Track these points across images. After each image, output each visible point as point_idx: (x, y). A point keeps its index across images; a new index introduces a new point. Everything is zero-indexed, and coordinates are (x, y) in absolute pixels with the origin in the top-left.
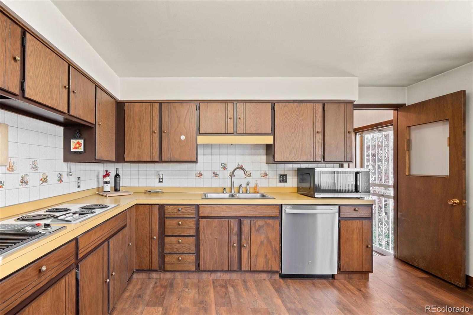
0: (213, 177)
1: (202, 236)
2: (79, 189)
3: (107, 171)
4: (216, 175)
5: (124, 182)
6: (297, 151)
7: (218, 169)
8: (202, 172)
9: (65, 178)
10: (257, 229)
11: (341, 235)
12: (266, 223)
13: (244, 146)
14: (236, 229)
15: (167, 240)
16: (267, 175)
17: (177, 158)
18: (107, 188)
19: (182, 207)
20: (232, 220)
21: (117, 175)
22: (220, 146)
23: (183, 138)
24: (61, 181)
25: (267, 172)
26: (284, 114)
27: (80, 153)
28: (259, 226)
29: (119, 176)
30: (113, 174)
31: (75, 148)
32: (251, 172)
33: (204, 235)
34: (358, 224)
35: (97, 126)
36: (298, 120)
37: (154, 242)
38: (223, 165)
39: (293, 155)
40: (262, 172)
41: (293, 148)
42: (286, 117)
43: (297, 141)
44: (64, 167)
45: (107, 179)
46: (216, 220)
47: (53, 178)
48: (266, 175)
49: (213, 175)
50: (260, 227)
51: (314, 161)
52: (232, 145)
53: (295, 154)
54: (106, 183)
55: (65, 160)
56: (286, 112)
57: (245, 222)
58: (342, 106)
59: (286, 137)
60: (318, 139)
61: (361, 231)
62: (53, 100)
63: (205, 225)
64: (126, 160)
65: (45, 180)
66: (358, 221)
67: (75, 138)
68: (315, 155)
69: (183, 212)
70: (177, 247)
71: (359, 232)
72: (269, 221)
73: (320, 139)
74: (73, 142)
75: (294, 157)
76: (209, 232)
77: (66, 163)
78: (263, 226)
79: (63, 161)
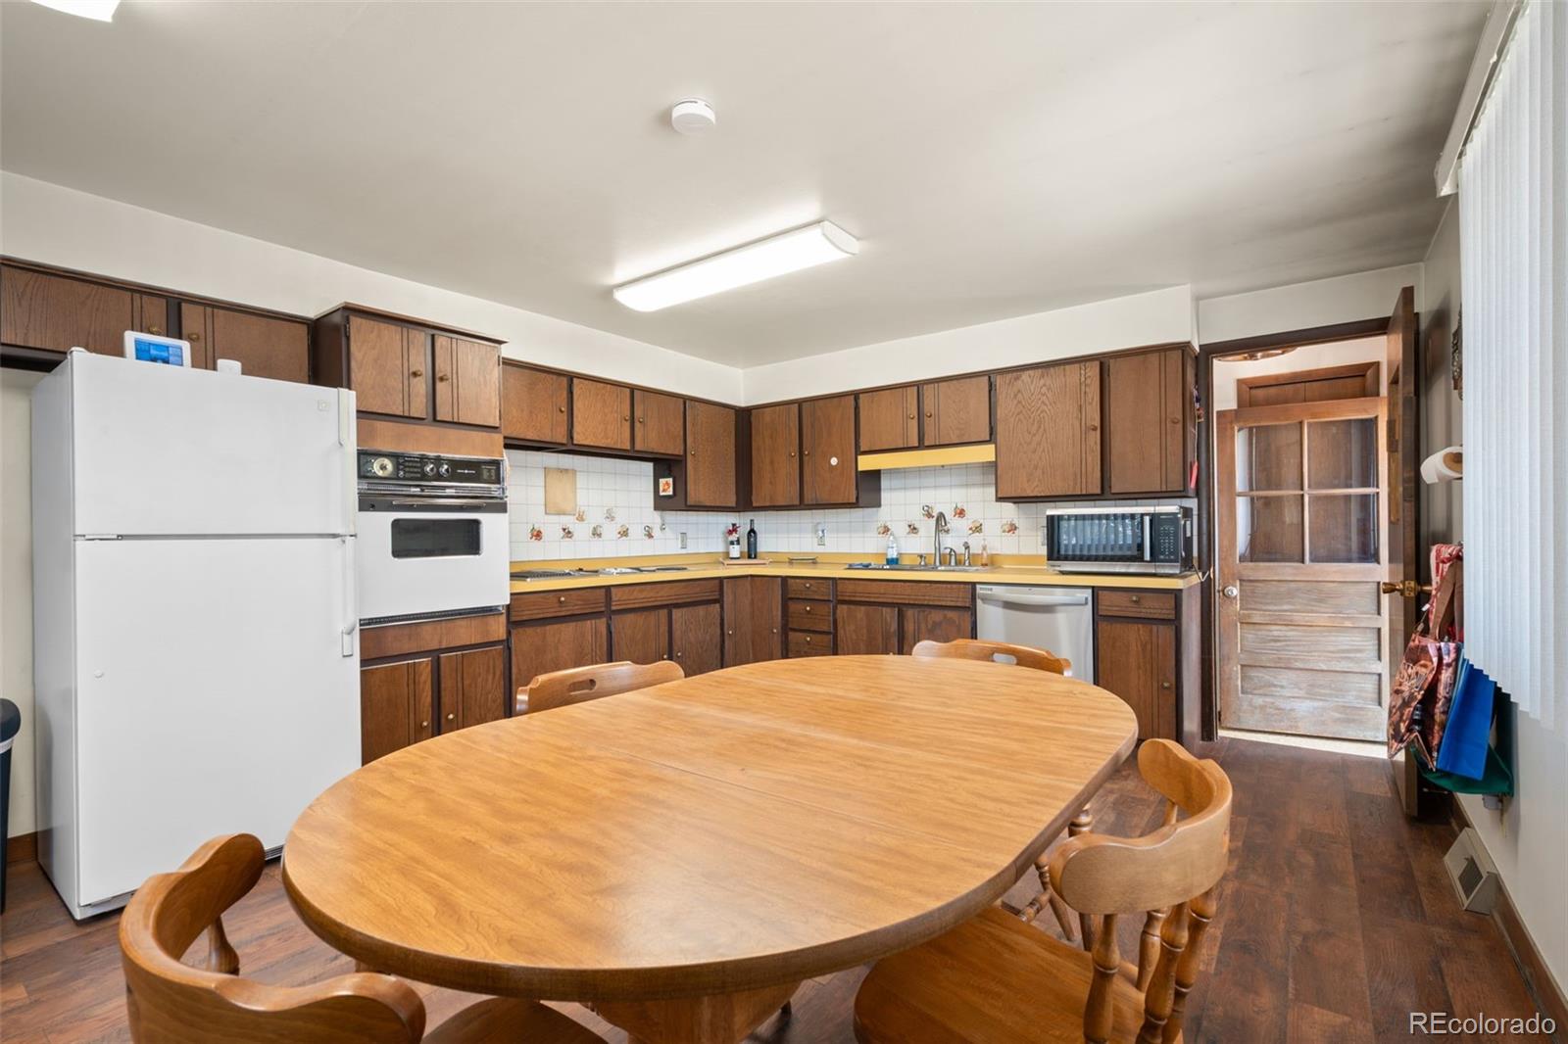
0: (909, 533)
1: (841, 632)
2: (684, 551)
3: (734, 525)
4: (913, 529)
5: (764, 545)
6: (1043, 473)
7: (916, 516)
8: (889, 524)
9: (656, 532)
10: (929, 626)
11: (1101, 653)
12: (945, 616)
13: (967, 466)
14: (894, 627)
15: (792, 635)
16: (1016, 528)
17: (825, 498)
18: (735, 551)
19: (812, 582)
20: (888, 610)
21: (752, 531)
22: (921, 471)
23: (834, 461)
24: (650, 536)
25: (1016, 522)
26: (1015, 396)
27: (669, 497)
28: (934, 622)
29: (754, 532)
30: (744, 530)
31: (664, 491)
32: (982, 521)
33: (845, 633)
34: (1141, 632)
35: (689, 458)
36: (1046, 405)
37: (776, 637)
38: (926, 508)
39: (1035, 484)
40: (1004, 521)
41: (1036, 467)
42: (1019, 402)
43: (1044, 450)
44: (655, 518)
45: (734, 537)
46: (863, 608)
47: (637, 532)
48: (1013, 528)
49: (908, 529)
50: (936, 625)
51: (1084, 492)
52: (943, 466)
53: (1039, 480)
54: (732, 543)
55: (656, 508)
56: (1019, 391)
57: (910, 613)
58: (1154, 358)
59: (1020, 444)
60: (1092, 444)
61: (1149, 647)
62: (607, 439)
63: (845, 615)
64: (754, 505)
65: (624, 533)
66: (1140, 626)
67: (664, 477)
68: (1084, 480)
69: (813, 591)
70: (805, 649)
71: (1144, 650)
72: (950, 614)
73: (1096, 443)
74: (662, 481)
75: (1037, 486)
76: (853, 627)
77: (659, 513)
78: (940, 623)
79: (652, 509)
